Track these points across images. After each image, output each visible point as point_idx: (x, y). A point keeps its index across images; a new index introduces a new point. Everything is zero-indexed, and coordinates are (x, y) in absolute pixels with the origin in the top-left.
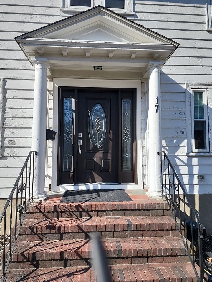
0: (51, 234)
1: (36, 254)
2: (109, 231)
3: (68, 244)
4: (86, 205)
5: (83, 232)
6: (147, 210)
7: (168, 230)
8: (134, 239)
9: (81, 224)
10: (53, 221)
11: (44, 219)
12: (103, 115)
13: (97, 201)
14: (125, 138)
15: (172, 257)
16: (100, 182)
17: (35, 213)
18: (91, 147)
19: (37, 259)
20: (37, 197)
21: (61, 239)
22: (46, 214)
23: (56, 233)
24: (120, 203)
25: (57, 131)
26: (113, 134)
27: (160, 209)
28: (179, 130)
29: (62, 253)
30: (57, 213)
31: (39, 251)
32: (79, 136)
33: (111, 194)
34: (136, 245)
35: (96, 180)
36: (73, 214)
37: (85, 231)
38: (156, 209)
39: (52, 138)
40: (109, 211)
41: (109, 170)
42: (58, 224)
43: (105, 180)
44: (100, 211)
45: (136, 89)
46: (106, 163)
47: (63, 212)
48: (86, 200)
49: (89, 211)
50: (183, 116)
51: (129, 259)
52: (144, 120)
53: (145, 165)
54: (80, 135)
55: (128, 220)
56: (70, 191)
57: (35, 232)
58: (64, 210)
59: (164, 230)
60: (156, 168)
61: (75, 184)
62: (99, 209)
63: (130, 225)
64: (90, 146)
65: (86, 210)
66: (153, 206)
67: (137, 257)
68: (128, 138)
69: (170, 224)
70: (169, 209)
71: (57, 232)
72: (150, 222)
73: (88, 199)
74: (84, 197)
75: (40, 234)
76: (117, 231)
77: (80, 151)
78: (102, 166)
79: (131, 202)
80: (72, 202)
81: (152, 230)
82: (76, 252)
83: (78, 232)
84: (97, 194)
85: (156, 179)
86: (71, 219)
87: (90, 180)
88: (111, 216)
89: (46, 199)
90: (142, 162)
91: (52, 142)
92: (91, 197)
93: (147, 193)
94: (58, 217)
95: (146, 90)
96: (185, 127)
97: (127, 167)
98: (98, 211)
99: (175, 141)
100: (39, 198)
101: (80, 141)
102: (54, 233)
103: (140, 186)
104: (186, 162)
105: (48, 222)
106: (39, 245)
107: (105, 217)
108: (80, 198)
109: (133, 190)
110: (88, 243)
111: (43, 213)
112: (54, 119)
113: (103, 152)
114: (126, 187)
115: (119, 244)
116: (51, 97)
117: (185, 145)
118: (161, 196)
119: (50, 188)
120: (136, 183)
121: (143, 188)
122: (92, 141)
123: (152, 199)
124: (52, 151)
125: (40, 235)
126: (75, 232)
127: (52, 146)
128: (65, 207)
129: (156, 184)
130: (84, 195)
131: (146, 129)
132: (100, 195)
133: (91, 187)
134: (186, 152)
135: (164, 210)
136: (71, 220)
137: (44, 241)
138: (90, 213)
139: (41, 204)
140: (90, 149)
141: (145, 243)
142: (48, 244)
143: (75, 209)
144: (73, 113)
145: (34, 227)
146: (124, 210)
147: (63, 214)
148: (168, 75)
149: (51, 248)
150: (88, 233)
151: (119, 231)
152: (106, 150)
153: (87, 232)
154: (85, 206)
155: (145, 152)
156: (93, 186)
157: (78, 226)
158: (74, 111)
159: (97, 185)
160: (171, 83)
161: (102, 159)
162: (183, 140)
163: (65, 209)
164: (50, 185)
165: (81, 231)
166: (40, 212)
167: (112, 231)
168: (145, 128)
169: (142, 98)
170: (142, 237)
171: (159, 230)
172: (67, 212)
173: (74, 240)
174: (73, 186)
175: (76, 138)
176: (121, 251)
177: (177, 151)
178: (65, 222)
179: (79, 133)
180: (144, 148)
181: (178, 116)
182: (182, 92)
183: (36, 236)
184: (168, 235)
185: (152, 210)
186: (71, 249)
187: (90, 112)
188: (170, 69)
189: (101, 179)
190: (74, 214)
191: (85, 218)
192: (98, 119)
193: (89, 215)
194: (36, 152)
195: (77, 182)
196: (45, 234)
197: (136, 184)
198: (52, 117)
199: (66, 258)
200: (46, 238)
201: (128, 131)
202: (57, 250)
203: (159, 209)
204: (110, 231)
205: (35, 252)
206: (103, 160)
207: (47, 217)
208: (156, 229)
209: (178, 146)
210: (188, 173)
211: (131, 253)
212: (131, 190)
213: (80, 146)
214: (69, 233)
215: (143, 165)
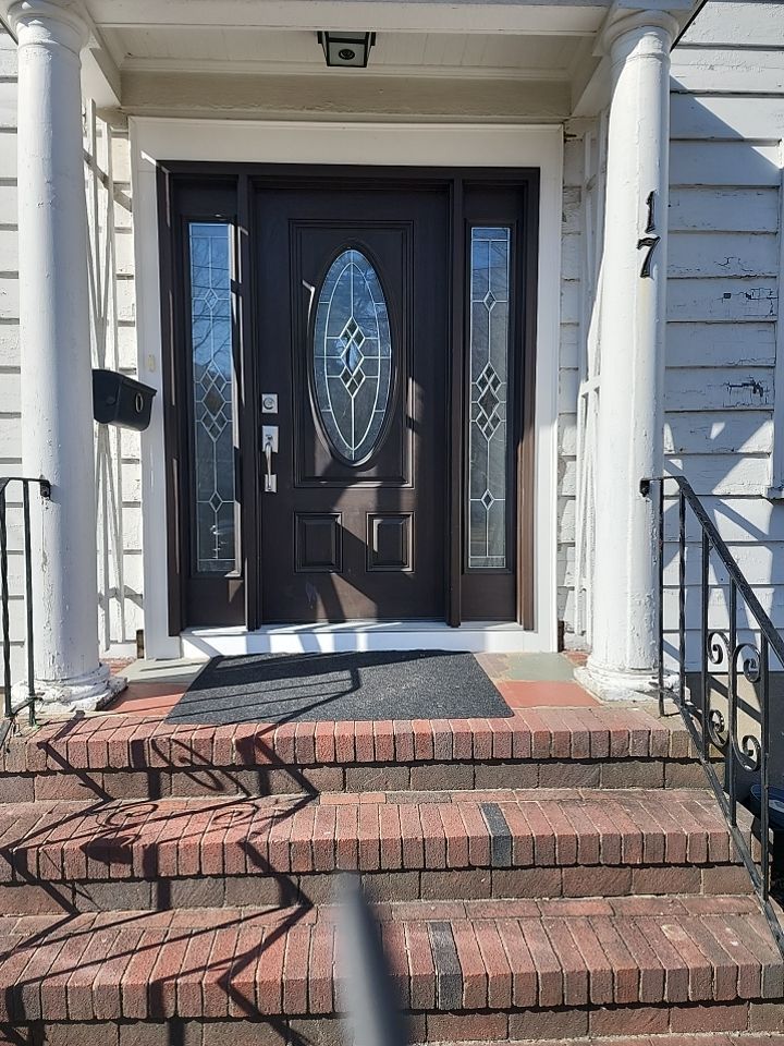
0: (111, 880)
1: (25, 994)
2: (397, 871)
3: (190, 936)
4: (289, 739)
5: (269, 871)
6: (583, 761)
7: (687, 865)
8: (521, 906)
9: (257, 833)
10: (129, 815)
11: (88, 803)
12: (376, 309)
13: (341, 717)
14: (483, 421)
15: (715, 1007)
16: (367, 617)
17: (42, 773)
18: (322, 461)
19: (32, 1015)
20: (58, 695)
21: (164, 904)
22: (98, 779)
23: (139, 880)
24: (454, 726)
25: (159, 387)
26: (422, 397)
27: (648, 759)
28: (736, 377)
29: (155, 991)
30: (149, 776)
31: (43, 978)
32: (264, 410)
33: (412, 677)
34: (532, 946)
35: (347, 610)
36: (225, 781)
37: (281, 867)
38: (629, 759)
39: (139, 420)
40: (402, 764)
41: (404, 564)
42: (150, 833)
43: (389, 610)
44: (355, 764)
45: (539, 168)
46: (391, 535)
47: (179, 770)
48: (294, 709)
49: (303, 767)
50: (761, 310)
51: (493, 1016)
52: (576, 328)
53: (573, 545)
54: (271, 403)
55: (490, 809)
56: (231, 658)
57: (35, 874)
58: (183, 760)
59: (669, 865)
60: (629, 558)
61: (249, 629)
62: (351, 758)
63: (500, 842)
64: (318, 455)
65: (290, 760)
66: (615, 745)
67: (536, 1009)
68: (495, 421)
69: (704, 838)
70: (690, 756)
71: (139, 873)
72: (600, 829)
73: (304, 703)
74: (285, 695)
75: (56, 882)
76: (435, 870)
77: (271, 482)
78: (375, 548)
79: (507, 725)
80: (224, 720)
81: (610, 866)
82: (224, 983)
83: (246, 875)
84: (346, 674)
85: (629, 611)
86: (214, 800)
87: (321, 611)
88: (408, 788)
89: (101, 707)
90: (559, 529)
91: (139, 437)
92: (314, 690)
93: (580, 674)
94: (155, 793)
95: (588, 175)
96: (771, 363)
97: (487, 553)
98: (345, 765)
99: (716, 430)
100: (69, 702)
101: (271, 433)
102: (125, 880)
103: (544, 639)
104: (764, 527)
105: (102, 818)
106: (51, 936)
107: (379, 796)
108: (267, 697)
109: (515, 658)
110: (292, 930)
111: (81, 773)
112: (140, 324)
113: (376, 484)
114: (483, 641)
115: (443, 938)
116: (124, 218)
117: (765, 450)
118: (650, 693)
119: (141, 647)
120: (529, 626)
121: (561, 647)
122: (329, 435)
123: (609, 705)
124: (140, 478)
125: (57, 887)
126: (231, 876)
127: (139, 456)
128: (186, 747)
129: (628, 633)
130: (287, 682)
131: (583, 375)
132: (363, 680)
133: (326, 642)
134: (768, 481)
135: (667, 760)
136: (214, 808)
137: (80, 914)
138: (307, 773)
139: (74, 730)
140: (319, 472)
141: (578, 930)
142: (96, 930)
143: (235, 758)
144: (234, 295)
145: (25, 850)
146: (473, 761)
147: (180, 779)
148: (699, 100)
149: (104, 960)
150: (294, 879)
151: (447, 869)
152: (390, 477)
153: (291, 873)
154: (284, 741)
155: (573, 485)
156: (335, 638)
157: (245, 845)
158: (235, 287)
159: (351, 630)
160: (712, 140)
161: (372, 517)
162: (758, 425)
163: (187, 755)
164: (140, 633)
165: (258, 870)
166: (68, 769)
167: (415, 870)
168: (577, 370)
169: (564, 219)
170: (561, 895)
171: (643, 866)
172: (199, 768)
173: (227, 913)
174: (244, 638)
175: (253, 419)
176: (453, 980)
177: (725, 476)
178: (182, 821)
179: (264, 397)
180: (569, 463)
181: (738, 309)
182: (762, 187)
183: (39, 889)
184: (691, 889)
185: (609, 760)
186: (204, 968)
187: (313, 290)
188: (712, 67)
189: (368, 605)
190: (231, 778)
191: (286, 800)
192: (352, 328)
193: (305, 784)
194: (44, 484)
195: (263, 617)
196: (83, 882)
197: (525, 629)
198: (134, 319)
199: (176, 1011)
200: (90, 899)
201: (495, 383)
202: (134, 975)
203: (642, 759)
204: (403, 870)
205: (21, 985)
206: (376, 522)
207: (100, 792)
208: (631, 862)
209: (730, 455)
210: (772, 577)
211: (508, 990)
212: (504, 656)
213: (268, 455)
214: (199, 876)
215: (559, 545)
